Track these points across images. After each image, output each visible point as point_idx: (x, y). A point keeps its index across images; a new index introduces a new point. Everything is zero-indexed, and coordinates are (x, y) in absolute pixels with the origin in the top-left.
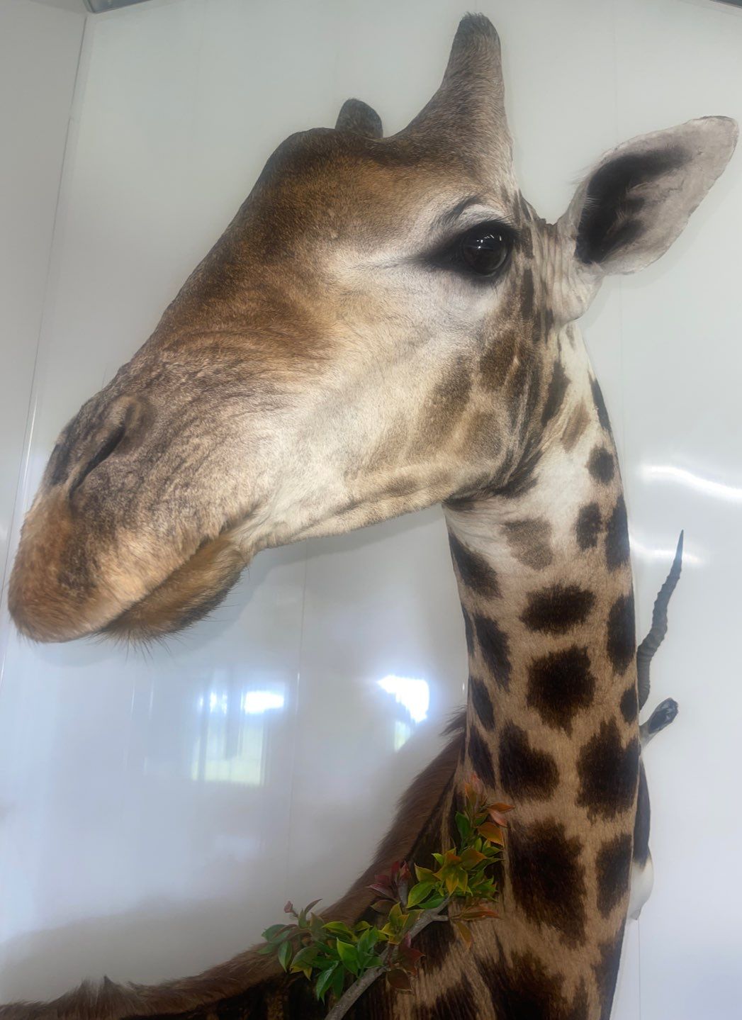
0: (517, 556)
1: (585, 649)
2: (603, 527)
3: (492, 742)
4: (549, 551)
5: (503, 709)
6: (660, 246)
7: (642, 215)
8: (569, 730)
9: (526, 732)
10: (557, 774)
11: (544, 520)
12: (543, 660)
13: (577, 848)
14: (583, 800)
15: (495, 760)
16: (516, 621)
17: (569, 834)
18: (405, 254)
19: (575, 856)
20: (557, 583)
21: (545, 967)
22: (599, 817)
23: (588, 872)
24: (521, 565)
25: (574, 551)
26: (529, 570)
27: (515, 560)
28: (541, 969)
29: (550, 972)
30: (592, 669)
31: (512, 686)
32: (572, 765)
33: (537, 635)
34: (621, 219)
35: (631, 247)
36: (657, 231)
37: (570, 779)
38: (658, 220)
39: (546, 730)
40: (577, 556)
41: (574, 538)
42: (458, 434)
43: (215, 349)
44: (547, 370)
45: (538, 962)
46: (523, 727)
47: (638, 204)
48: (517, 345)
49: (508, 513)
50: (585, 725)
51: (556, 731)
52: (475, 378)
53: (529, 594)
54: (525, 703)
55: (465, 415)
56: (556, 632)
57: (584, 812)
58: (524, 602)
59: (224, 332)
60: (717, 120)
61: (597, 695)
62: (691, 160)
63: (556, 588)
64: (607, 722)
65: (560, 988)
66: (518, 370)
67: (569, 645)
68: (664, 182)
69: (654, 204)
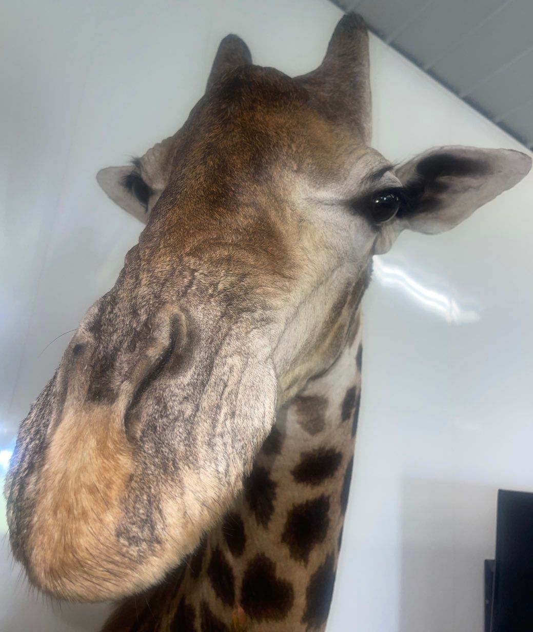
0: (301, 423)
1: (328, 498)
2: (355, 404)
3: (238, 566)
4: (323, 421)
5: (257, 542)
6: (453, 221)
7: (444, 196)
9: (275, 564)
10: (293, 599)
11: (325, 397)
12: (301, 506)
14: (305, 618)
15: (238, 583)
16: (288, 474)
18: (341, 198)
20: (323, 445)
22: (312, 630)
24: (302, 431)
25: (338, 422)
26: (307, 435)
27: (298, 427)
30: (330, 513)
31: (271, 525)
32: (304, 590)
33: (301, 486)
34: (427, 194)
35: (430, 216)
36: (452, 211)
37: (301, 602)
38: (454, 203)
39: (291, 563)
40: (340, 426)
41: (340, 412)
43: (229, 260)
46: (273, 559)
47: (443, 188)
50: (317, 557)
51: (298, 563)
53: (302, 454)
54: (279, 540)
55: (336, 326)
56: (312, 483)
57: (304, 627)
58: (297, 459)
59: (235, 245)
60: (520, 155)
62: (492, 173)
63: (321, 450)
67: (319, 494)
68: (468, 181)
69: (455, 192)
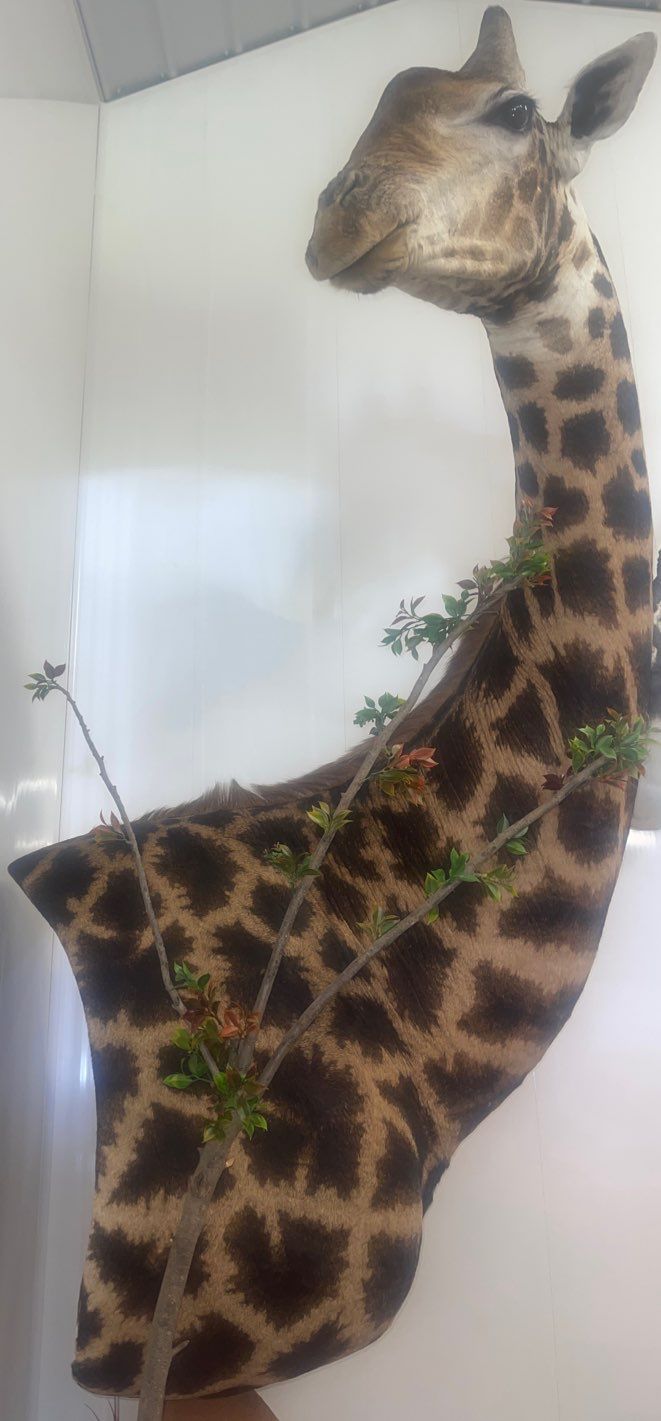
0: (548, 346)
1: (601, 412)
2: (607, 326)
4: (570, 340)
5: (544, 470)
6: (624, 117)
7: (610, 102)
8: (594, 473)
10: (588, 503)
11: (565, 317)
12: (571, 420)
13: (606, 557)
14: (607, 523)
16: (550, 395)
17: (600, 546)
18: (473, 118)
19: (605, 562)
20: (577, 363)
21: (590, 645)
22: (622, 537)
23: (616, 575)
24: (550, 352)
25: (588, 340)
26: (556, 355)
27: (546, 350)
28: (587, 646)
29: (594, 648)
30: (607, 427)
31: (550, 449)
32: (599, 496)
33: (565, 403)
36: (620, 109)
37: (597, 508)
38: (619, 102)
39: (577, 472)
40: (589, 343)
41: (587, 330)
42: (508, 227)
44: (559, 207)
45: (584, 642)
46: (559, 474)
47: (607, 95)
48: (539, 180)
49: (539, 314)
50: (605, 469)
51: (585, 472)
52: (516, 192)
53: (557, 373)
55: (511, 215)
56: (578, 400)
57: (609, 531)
58: (554, 379)
61: (613, 447)
63: (576, 367)
64: (622, 467)
65: (602, 659)
66: (541, 195)
67: (588, 409)
68: (619, 78)
69: (616, 93)
